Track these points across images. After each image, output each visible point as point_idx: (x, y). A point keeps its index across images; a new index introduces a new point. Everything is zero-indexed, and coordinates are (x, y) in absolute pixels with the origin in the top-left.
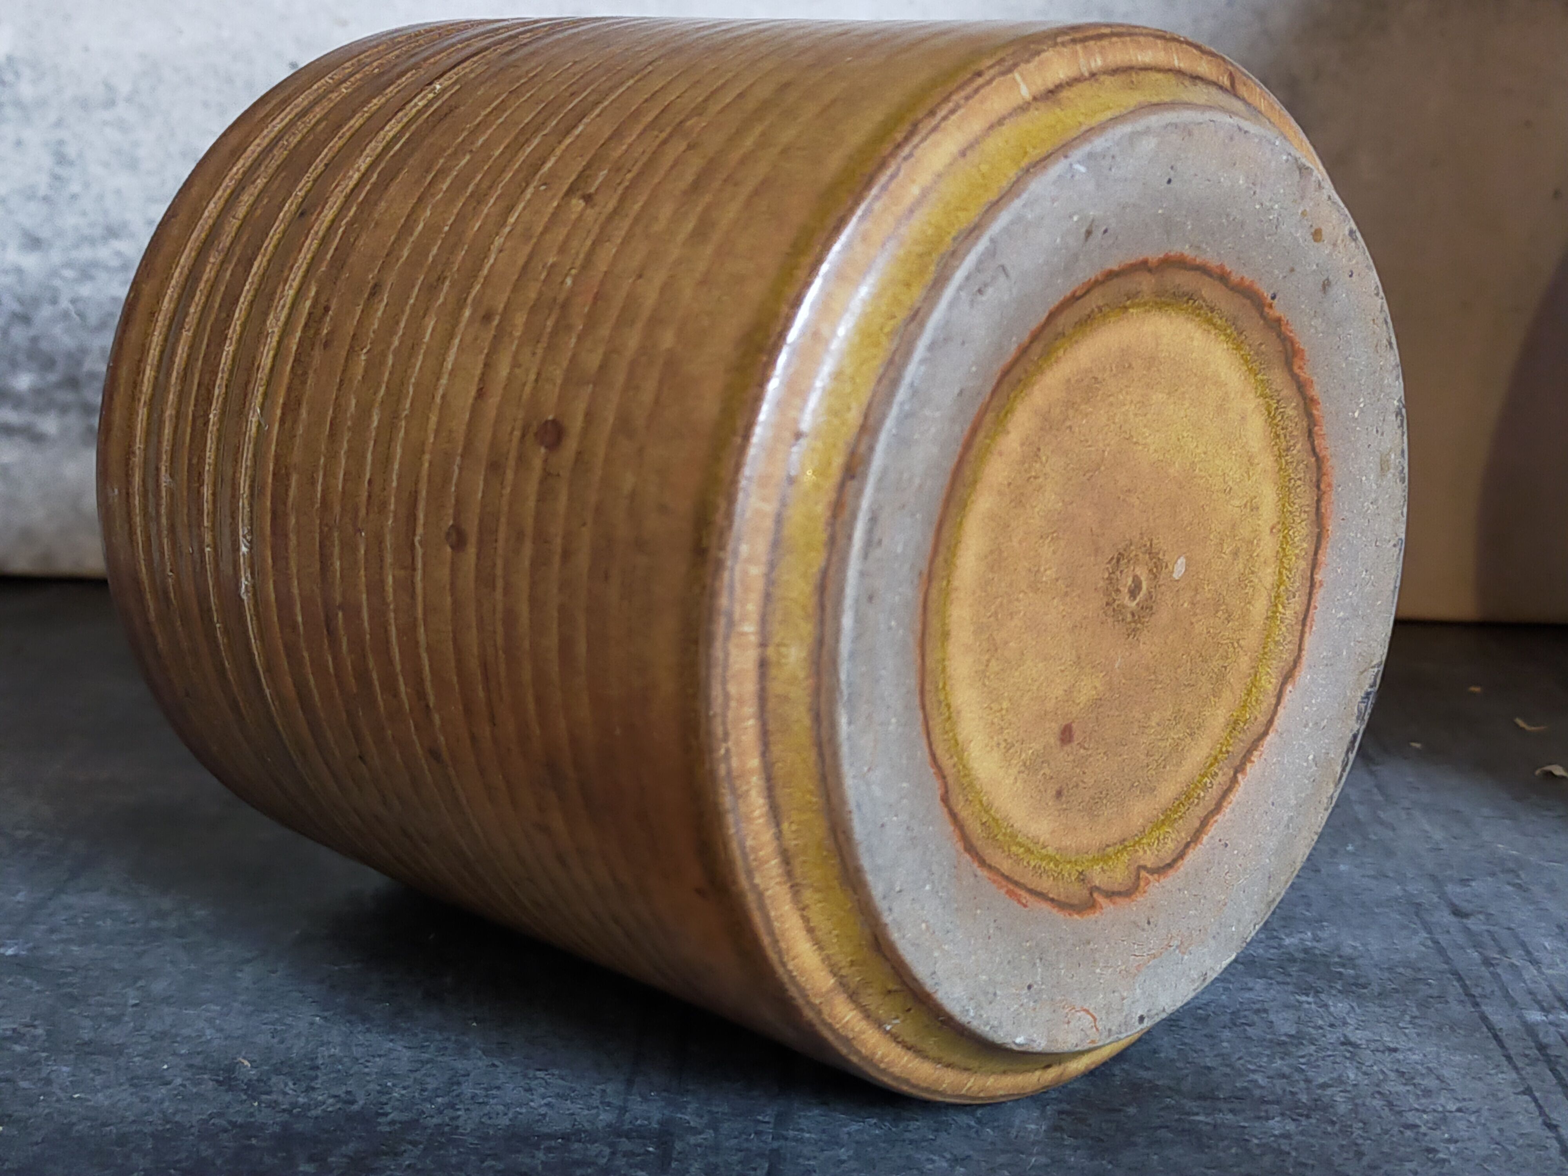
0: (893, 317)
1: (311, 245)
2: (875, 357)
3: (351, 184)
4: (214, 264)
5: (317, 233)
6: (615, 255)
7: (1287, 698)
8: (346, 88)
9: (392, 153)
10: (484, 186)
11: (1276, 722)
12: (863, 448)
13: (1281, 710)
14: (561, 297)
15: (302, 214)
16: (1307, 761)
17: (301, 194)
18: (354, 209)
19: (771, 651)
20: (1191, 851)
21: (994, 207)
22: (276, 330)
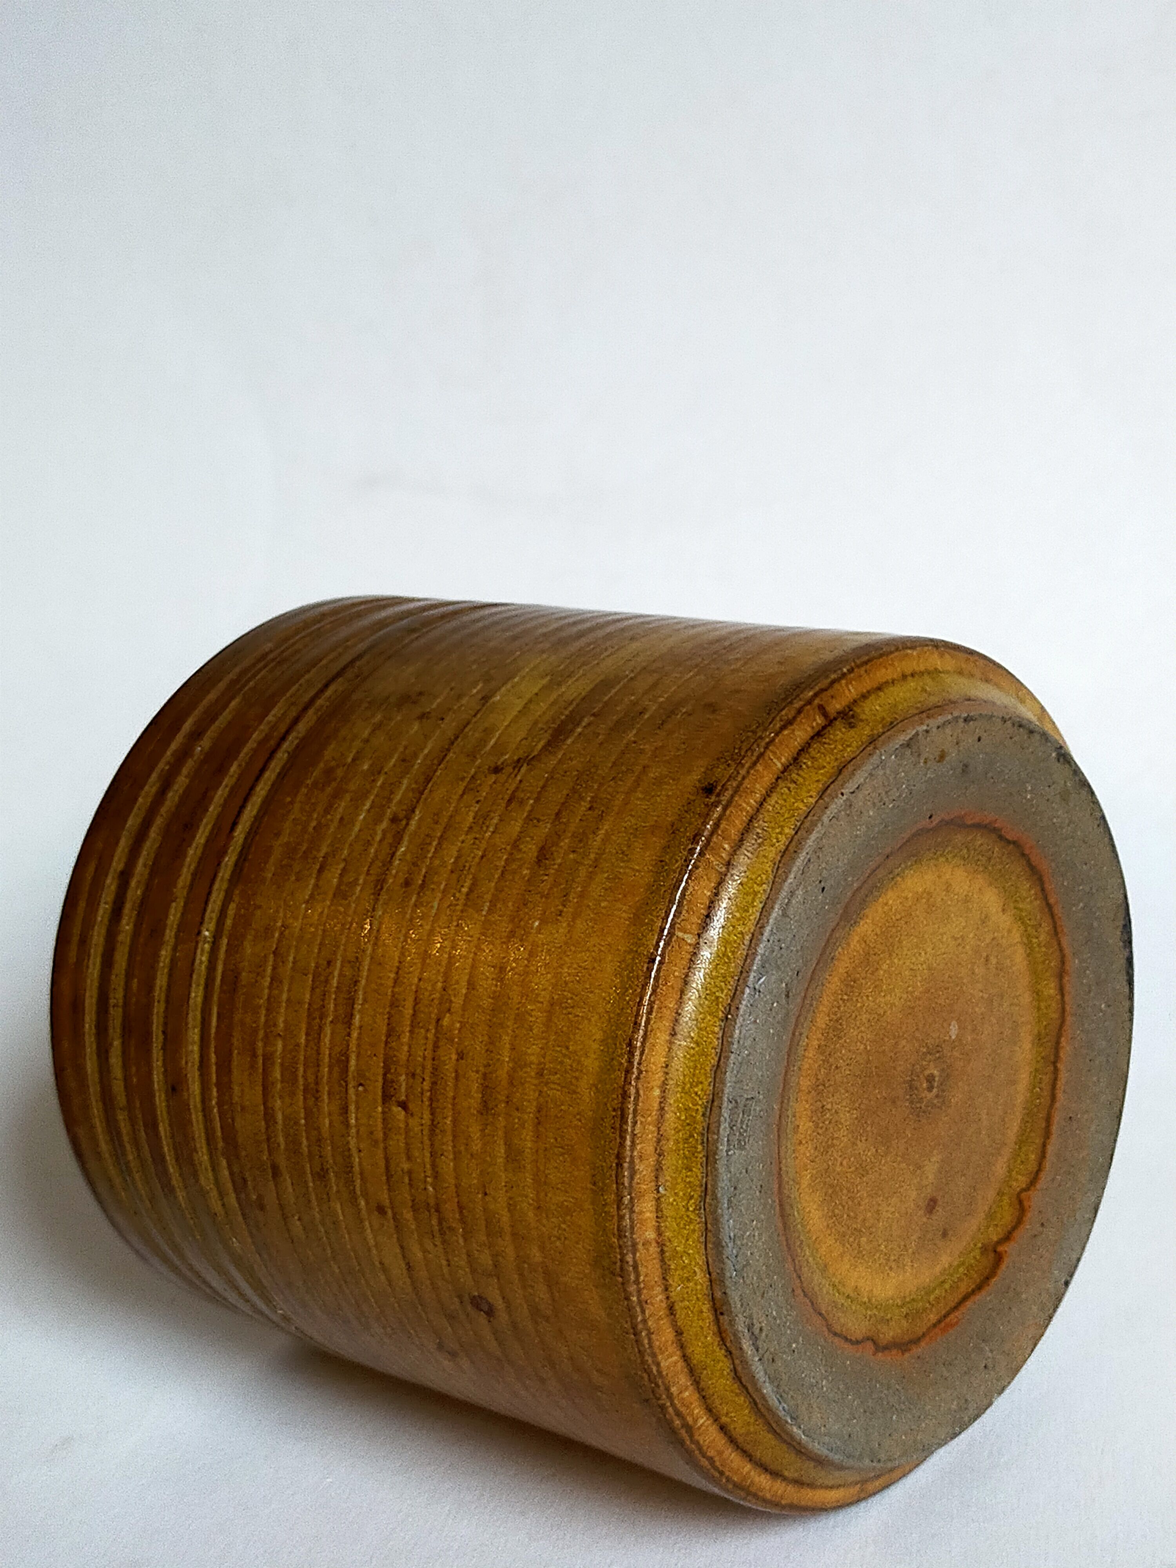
0: (691, 1197)
1: (197, 1117)
2: (694, 1231)
3: (196, 1056)
4: (124, 1119)
5: (195, 1106)
6: (455, 1170)
7: (1068, 988)
8: (128, 924)
9: (213, 1030)
10: (311, 1078)
11: (1068, 1008)
12: (718, 1294)
13: (1067, 998)
14: (432, 1202)
15: (174, 1089)
16: (1101, 1011)
17: (160, 1063)
18: (215, 1090)
19: (724, 1419)
20: (1048, 1147)
21: (718, 1069)
22: (212, 1186)
